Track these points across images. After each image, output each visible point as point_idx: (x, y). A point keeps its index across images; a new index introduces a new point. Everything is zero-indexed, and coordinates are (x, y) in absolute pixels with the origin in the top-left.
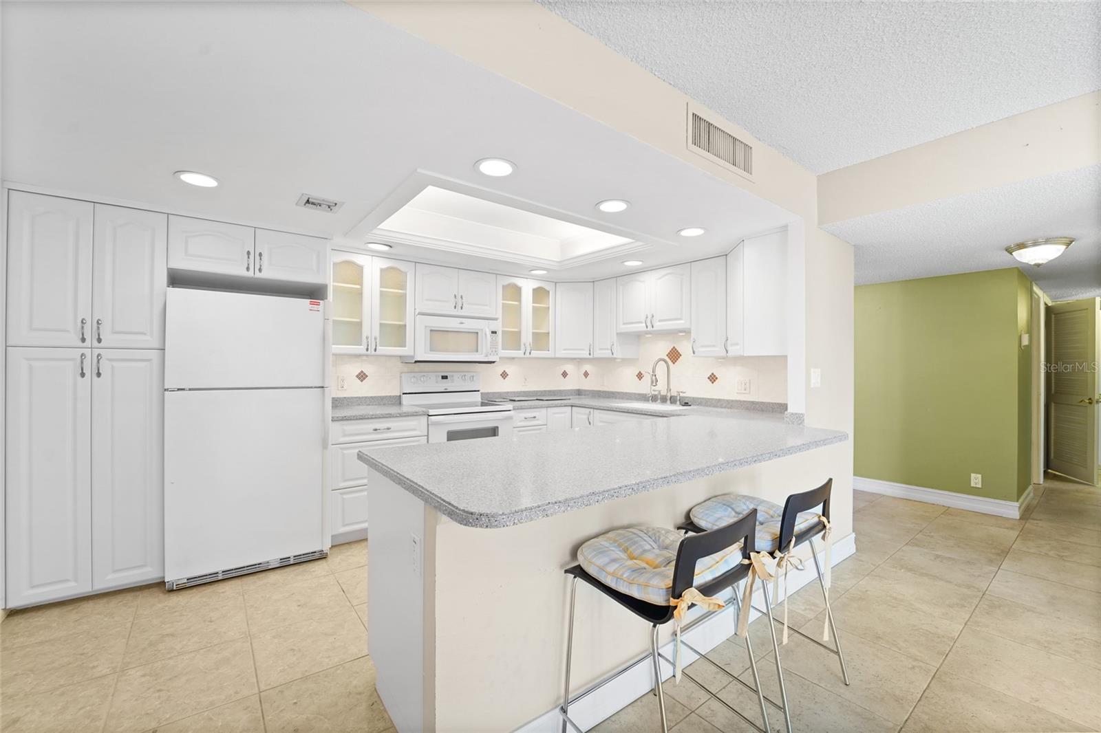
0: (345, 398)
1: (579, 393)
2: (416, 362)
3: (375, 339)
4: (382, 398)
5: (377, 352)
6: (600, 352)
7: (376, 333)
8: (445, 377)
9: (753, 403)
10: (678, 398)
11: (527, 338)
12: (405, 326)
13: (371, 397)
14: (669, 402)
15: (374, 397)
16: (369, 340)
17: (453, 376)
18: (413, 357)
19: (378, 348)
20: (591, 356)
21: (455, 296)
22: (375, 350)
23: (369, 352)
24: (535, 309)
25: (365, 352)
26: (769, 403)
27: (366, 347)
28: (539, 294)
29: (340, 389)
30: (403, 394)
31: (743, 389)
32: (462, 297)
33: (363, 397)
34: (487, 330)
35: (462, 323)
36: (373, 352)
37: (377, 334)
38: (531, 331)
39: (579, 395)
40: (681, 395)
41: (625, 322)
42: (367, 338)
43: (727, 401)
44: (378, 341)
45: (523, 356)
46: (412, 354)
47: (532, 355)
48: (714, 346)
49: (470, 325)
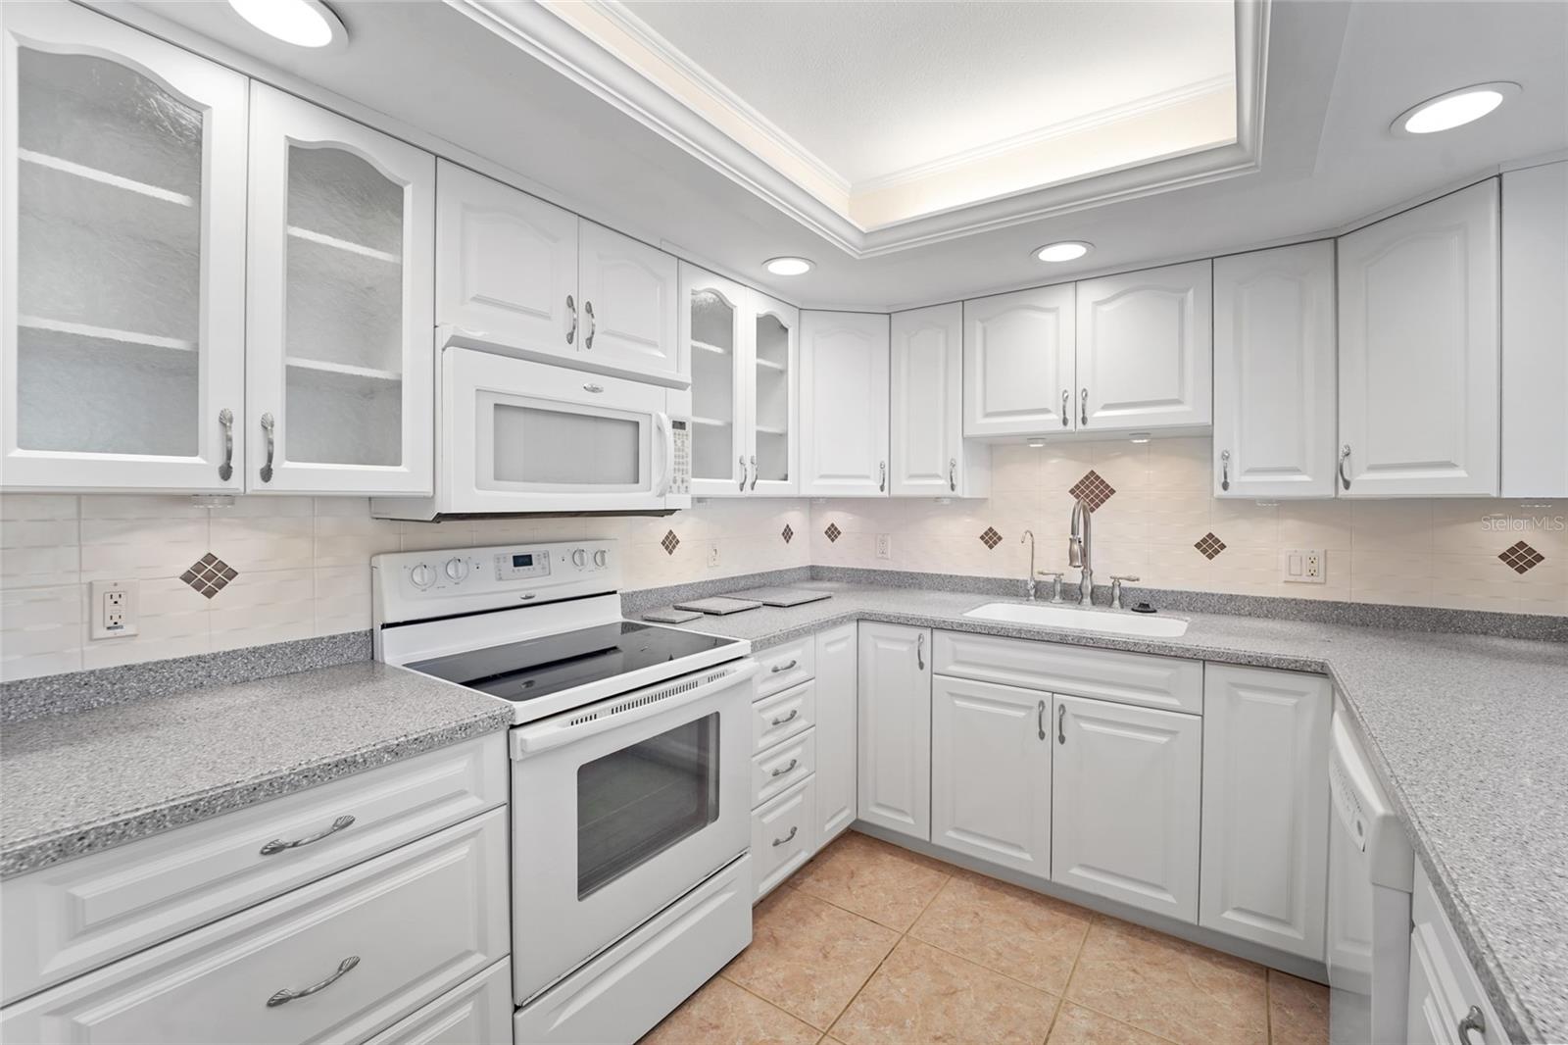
0: (129, 668)
1: (815, 574)
2: (441, 517)
3: (267, 426)
4: (301, 648)
5: (277, 484)
6: (906, 482)
7: (271, 399)
8: (523, 561)
9: (1336, 605)
10: (1117, 592)
11: (744, 446)
12: (396, 387)
13: (255, 650)
14: (1087, 600)
15: (269, 649)
16: (236, 432)
17: (546, 555)
18: (429, 500)
19: (282, 465)
20: (885, 493)
21: (570, 302)
22: (267, 474)
23: (235, 483)
24: (762, 372)
25: (215, 483)
26: (1386, 608)
27: (219, 461)
28: (771, 330)
29: (101, 632)
30: (384, 626)
31: (1306, 573)
32: (589, 309)
33: (215, 657)
34: (663, 416)
35: (594, 390)
36: (256, 484)
37: (277, 411)
38: (753, 429)
39: (813, 579)
40: (1125, 584)
41: (989, 410)
42: (225, 421)
43: (1256, 599)
44: (279, 435)
45: (736, 492)
46: (426, 488)
47: (757, 492)
48: (1295, 471)
49: (618, 398)
